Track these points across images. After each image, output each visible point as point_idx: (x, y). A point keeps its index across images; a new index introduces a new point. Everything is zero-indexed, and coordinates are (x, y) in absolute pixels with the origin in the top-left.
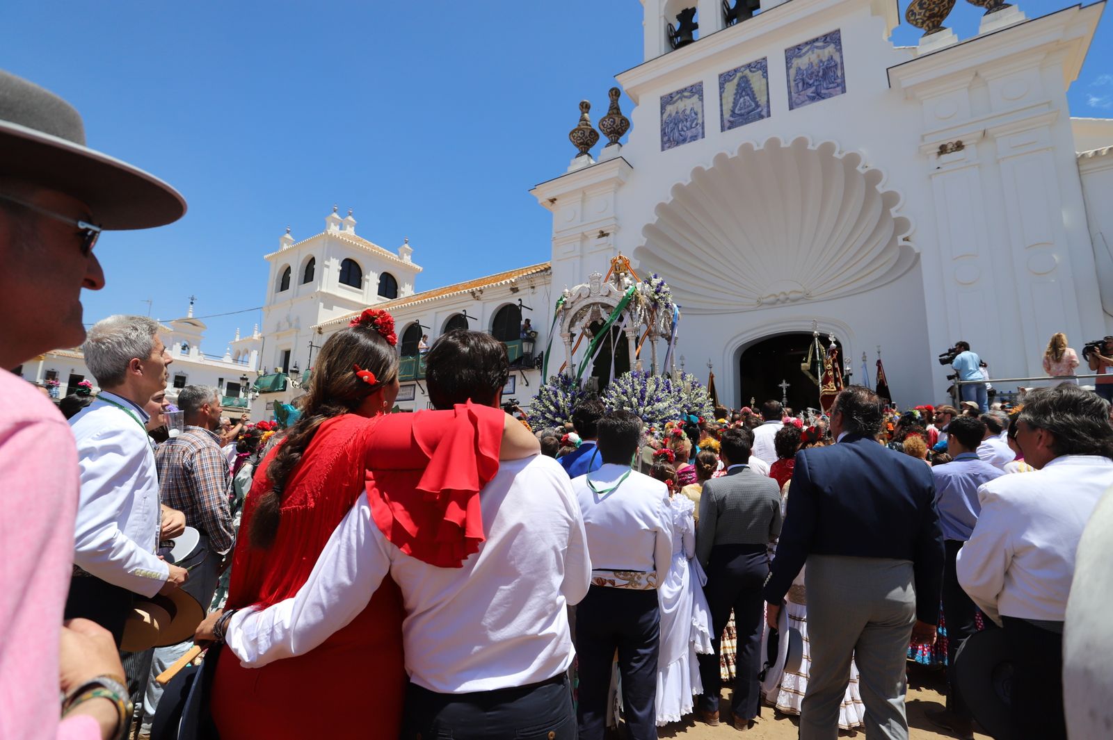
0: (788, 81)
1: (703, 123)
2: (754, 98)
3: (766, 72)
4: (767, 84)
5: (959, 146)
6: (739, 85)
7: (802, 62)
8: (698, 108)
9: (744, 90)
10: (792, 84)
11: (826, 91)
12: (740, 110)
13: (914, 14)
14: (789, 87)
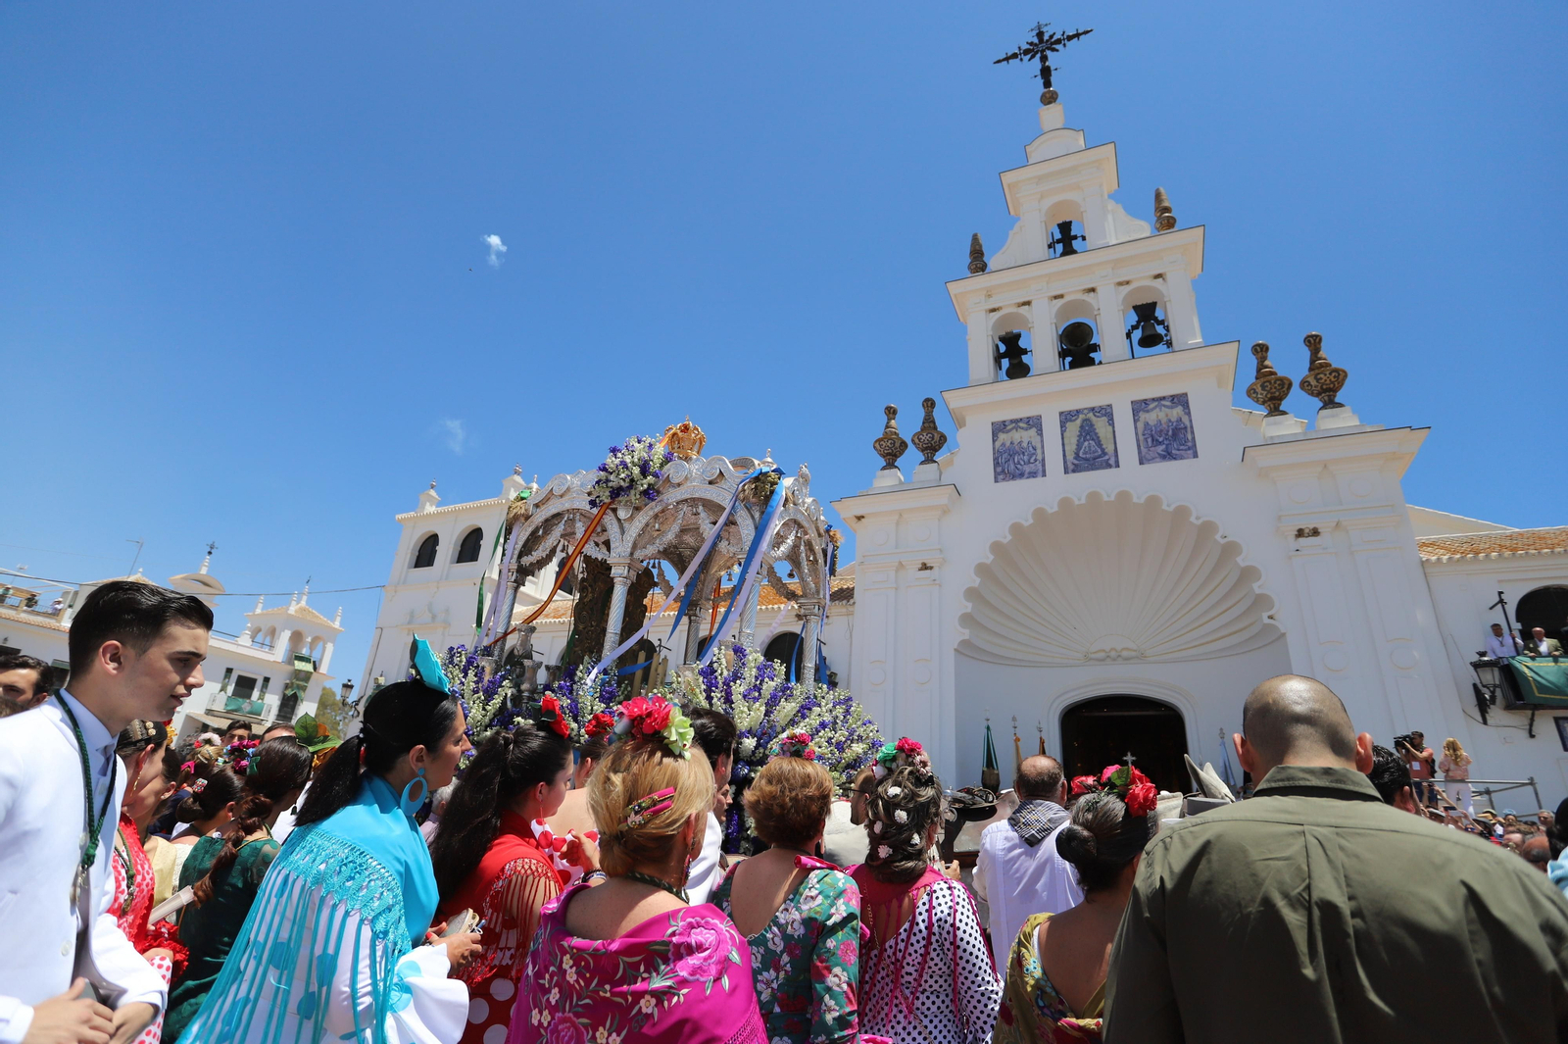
0: (1137, 434)
1: (1043, 460)
2: (1099, 444)
3: (1112, 419)
4: (1114, 432)
5: (1315, 532)
6: (1082, 427)
7: (1152, 417)
8: (1036, 441)
9: (1088, 434)
10: (1141, 438)
11: (1177, 452)
12: (1085, 453)
13: (1255, 392)
14: (1138, 440)
